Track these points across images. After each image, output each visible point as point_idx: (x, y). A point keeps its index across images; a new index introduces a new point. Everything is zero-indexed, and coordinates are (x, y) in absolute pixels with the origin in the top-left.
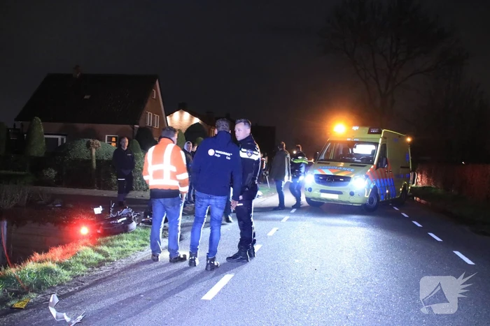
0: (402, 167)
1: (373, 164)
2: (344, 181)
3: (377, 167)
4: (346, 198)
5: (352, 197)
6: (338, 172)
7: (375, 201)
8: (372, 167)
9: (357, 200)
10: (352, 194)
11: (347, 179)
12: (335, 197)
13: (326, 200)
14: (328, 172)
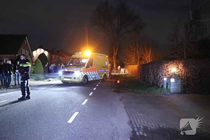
0: (102, 67)
1: (84, 66)
2: (72, 73)
3: (87, 68)
4: (73, 80)
5: (74, 79)
6: (70, 70)
7: (86, 81)
8: (84, 67)
9: (77, 80)
10: (75, 78)
11: (73, 72)
12: (69, 80)
13: (66, 81)
14: (66, 70)
